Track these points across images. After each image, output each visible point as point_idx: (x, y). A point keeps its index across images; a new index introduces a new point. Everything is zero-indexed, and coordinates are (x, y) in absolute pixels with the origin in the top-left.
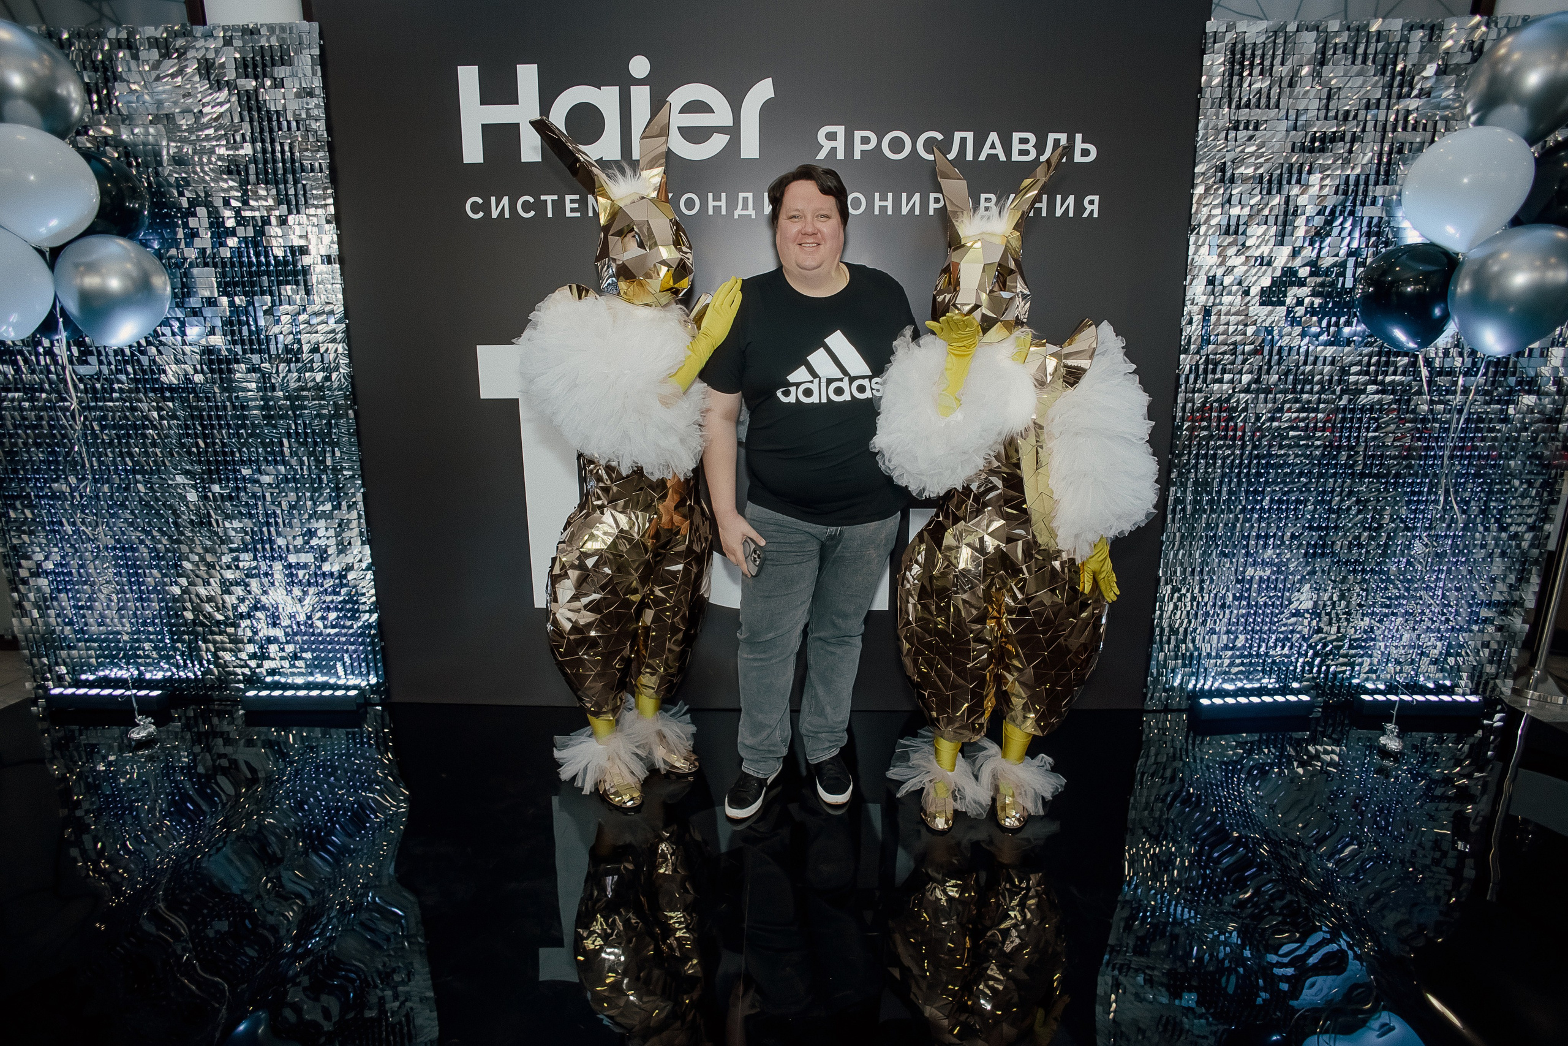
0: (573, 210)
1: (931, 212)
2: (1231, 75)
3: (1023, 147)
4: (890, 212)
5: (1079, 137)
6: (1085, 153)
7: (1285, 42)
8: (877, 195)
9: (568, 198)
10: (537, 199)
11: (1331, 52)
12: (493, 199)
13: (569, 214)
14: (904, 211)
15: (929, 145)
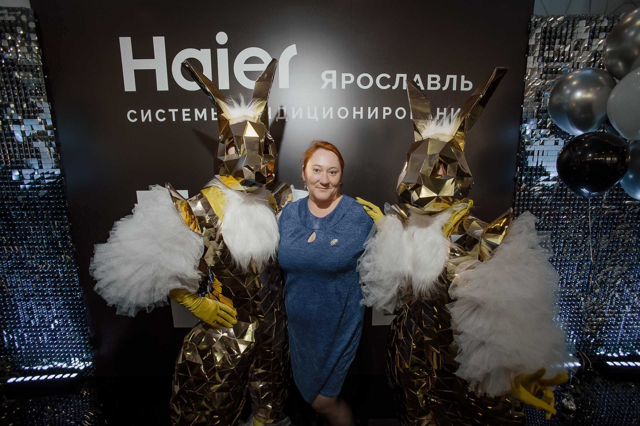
0: (187, 117)
1: (384, 118)
2: (544, 44)
3: (434, 82)
4: (362, 117)
5: (463, 77)
6: (466, 86)
7: (573, 26)
8: (354, 108)
9: (184, 110)
10: (166, 110)
11: (598, 31)
12: (142, 111)
13: (184, 119)
14: (370, 117)
15: (384, 81)
